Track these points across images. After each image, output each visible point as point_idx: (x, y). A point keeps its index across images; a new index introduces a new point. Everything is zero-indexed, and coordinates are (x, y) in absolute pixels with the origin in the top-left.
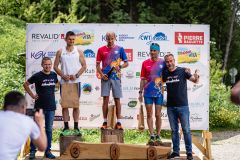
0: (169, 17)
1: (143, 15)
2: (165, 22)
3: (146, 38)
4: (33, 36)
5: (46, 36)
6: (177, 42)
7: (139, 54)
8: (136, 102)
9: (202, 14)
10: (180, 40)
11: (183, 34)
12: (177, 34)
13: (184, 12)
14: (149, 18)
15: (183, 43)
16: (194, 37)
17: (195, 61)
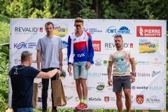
0: (129, 13)
1: (107, 11)
2: (126, 18)
3: (112, 31)
4: (16, 29)
5: (27, 30)
6: (138, 35)
7: (106, 45)
8: (103, 86)
9: (158, 11)
10: (141, 33)
11: (144, 28)
12: (138, 28)
13: (143, 9)
14: (112, 14)
15: (143, 36)
16: (153, 31)
17: (154, 51)
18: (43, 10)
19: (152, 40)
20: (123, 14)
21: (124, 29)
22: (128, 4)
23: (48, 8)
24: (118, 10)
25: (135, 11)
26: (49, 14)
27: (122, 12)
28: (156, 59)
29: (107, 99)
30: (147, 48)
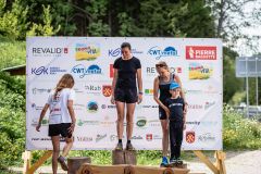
0: (151, 28)
1: (124, 26)
3: (155, 52)
4: (34, 50)
5: (48, 50)
6: (188, 57)
7: (148, 69)
10: (191, 55)
11: (195, 48)
12: (188, 48)
15: (194, 58)
16: (206, 52)
17: (207, 78)
18: (43, 25)
19: (205, 64)
20: (145, 30)
21: (170, 50)
22: (150, 17)
23: (49, 22)
24: (136, 24)
25: (159, 26)
26: (49, 30)
27: (142, 27)
28: (210, 87)
29: (150, 137)
30: (198, 73)
